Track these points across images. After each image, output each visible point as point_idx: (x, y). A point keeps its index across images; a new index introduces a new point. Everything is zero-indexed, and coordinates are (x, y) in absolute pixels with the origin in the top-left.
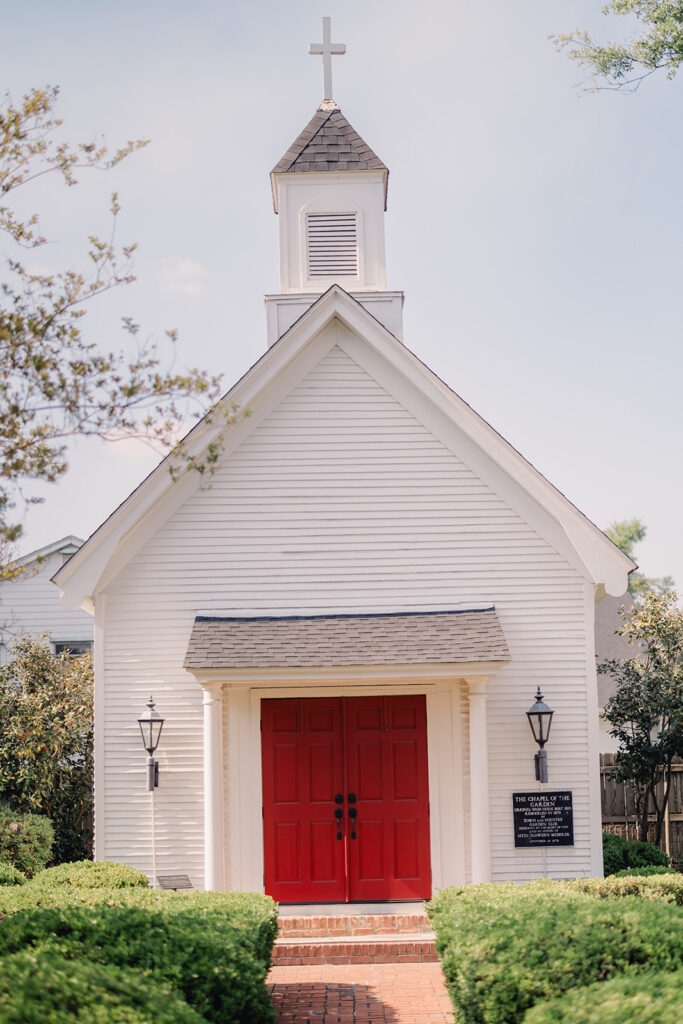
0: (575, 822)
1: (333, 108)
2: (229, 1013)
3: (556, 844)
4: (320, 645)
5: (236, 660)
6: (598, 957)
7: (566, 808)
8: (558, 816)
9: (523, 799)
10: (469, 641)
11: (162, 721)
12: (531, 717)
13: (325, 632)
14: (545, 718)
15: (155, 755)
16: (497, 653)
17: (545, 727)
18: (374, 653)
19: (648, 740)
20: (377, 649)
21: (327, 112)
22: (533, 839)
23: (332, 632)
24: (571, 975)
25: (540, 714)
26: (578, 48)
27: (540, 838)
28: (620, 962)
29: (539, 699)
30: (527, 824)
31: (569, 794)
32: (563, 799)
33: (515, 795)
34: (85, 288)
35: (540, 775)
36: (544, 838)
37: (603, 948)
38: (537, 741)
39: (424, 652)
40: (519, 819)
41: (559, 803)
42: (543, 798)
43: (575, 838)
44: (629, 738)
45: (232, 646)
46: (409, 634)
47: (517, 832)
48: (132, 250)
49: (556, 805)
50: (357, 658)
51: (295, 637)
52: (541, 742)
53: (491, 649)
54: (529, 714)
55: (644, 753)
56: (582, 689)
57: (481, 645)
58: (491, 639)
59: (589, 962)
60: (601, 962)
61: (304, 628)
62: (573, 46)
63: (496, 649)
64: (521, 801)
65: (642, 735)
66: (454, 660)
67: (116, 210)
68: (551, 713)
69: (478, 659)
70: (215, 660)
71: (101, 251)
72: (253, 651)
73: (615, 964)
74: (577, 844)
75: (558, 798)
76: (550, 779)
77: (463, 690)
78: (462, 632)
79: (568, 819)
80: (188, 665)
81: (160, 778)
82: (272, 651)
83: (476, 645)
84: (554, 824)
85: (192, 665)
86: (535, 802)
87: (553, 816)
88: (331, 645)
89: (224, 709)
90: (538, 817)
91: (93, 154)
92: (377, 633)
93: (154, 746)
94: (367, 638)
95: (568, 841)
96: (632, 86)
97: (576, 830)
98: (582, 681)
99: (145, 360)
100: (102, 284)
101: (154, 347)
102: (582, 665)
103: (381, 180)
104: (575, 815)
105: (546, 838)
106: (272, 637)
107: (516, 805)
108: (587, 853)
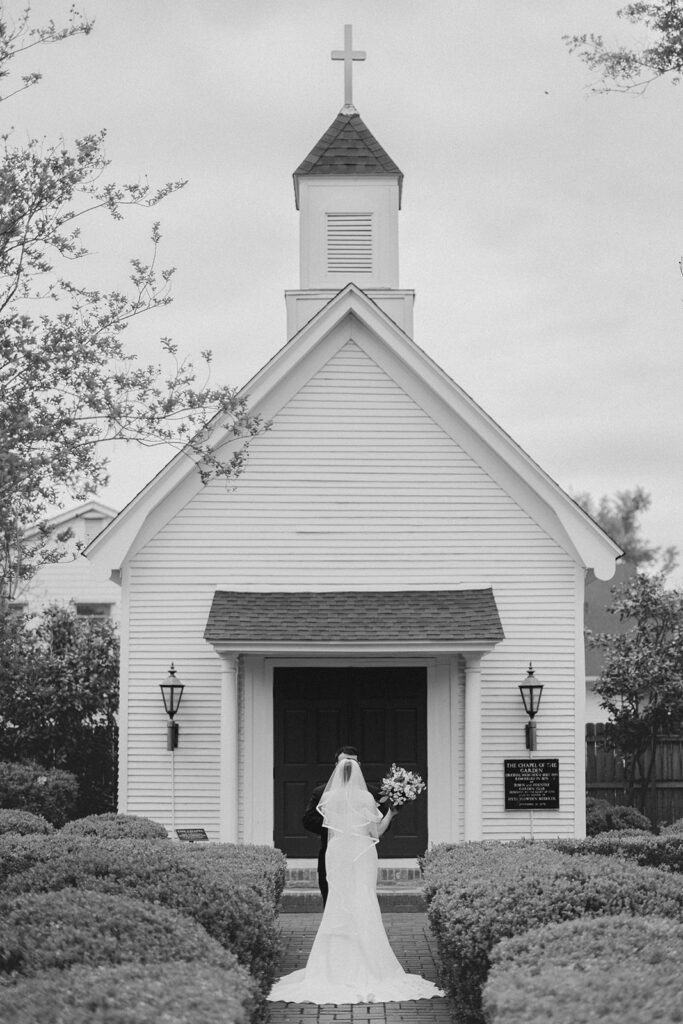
0: (561, 788)
1: (352, 113)
2: (242, 946)
3: (543, 807)
4: (329, 620)
5: (252, 633)
6: (560, 904)
7: (553, 775)
8: (545, 781)
9: (514, 766)
10: (468, 620)
11: (182, 687)
12: (523, 690)
13: (336, 608)
14: (536, 692)
15: (175, 717)
16: (492, 631)
17: (536, 699)
18: (379, 629)
19: (636, 711)
20: (382, 625)
21: (347, 116)
22: (522, 802)
23: (341, 608)
24: (536, 919)
25: (531, 688)
26: (591, 50)
27: (527, 802)
28: (579, 908)
29: (531, 673)
30: (517, 789)
31: (556, 761)
32: (551, 767)
33: (506, 762)
34: (128, 307)
35: (530, 744)
36: (531, 802)
37: (564, 897)
38: (528, 712)
39: (425, 629)
40: (509, 784)
41: (547, 769)
42: (532, 765)
43: (561, 802)
44: (617, 710)
45: (248, 620)
46: (413, 612)
47: (507, 795)
48: (170, 273)
49: (544, 772)
50: (364, 633)
51: (306, 612)
52: (532, 714)
53: (486, 627)
54: (521, 687)
55: (631, 724)
56: (571, 665)
57: (478, 624)
58: (487, 618)
59: (551, 908)
60: (562, 908)
61: (315, 603)
62: (584, 48)
63: (492, 627)
64: (512, 767)
65: (629, 708)
66: (452, 637)
67: (156, 238)
68: (541, 687)
69: (474, 636)
70: (232, 632)
71: (142, 275)
72: (268, 624)
73: (573, 911)
74: (561, 808)
75: (546, 765)
76: (539, 747)
77: (460, 664)
78: (461, 611)
79: (554, 785)
80: (208, 636)
81: (180, 739)
82: (285, 624)
83: (473, 624)
84: (542, 788)
85: (211, 637)
86: (524, 768)
87: (541, 781)
88: (339, 620)
89: (240, 677)
90: (527, 782)
91: (137, 194)
92: (382, 610)
93: (175, 709)
94: (374, 614)
95: (554, 805)
96: (639, 89)
97: (561, 795)
98: (571, 657)
99: (182, 377)
100: (143, 304)
101: (190, 365)
102: (571, 643)
103: (396, 183)
104: (561, 781)
105: (534, 802)
106: (285, 612)
107: (507, 770)
108: (571, 816)
